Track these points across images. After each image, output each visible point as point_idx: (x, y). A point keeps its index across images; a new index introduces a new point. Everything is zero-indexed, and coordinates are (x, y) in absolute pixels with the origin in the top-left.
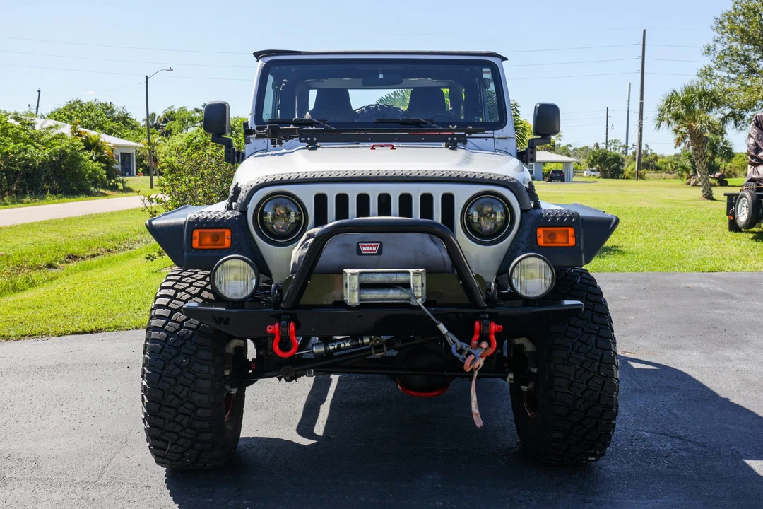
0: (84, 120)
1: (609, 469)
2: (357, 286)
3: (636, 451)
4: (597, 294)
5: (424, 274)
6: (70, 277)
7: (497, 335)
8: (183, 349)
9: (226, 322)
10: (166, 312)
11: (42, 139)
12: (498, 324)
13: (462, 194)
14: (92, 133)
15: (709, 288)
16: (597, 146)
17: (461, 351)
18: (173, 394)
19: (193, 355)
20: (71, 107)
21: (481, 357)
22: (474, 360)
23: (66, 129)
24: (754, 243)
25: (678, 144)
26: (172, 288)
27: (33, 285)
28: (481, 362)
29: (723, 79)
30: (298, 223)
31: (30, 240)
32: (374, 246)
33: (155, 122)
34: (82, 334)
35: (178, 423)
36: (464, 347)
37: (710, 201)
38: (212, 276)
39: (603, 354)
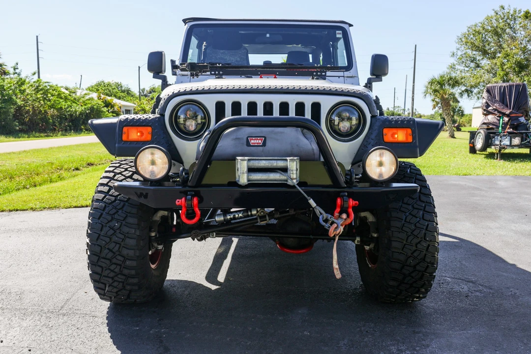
0: (106, 91)
1: (428, 306)
2: (246, 169)
3: (444, 292)
4: (423, 181)
5: (298, 161)
6: (85, 175)
7: (354, 208)
8: (116, 216)
9: (146, 196)
10: (106, 189)
11: (81, 101)
12: (355, 201)
13: (327, 103)
14: (109, 98)
15: (466, 185)
16: (388, 109)
17: (326, 221)
18: (108, 249)
19: (124, 220)
20: (99, 85)
21: (342, 225)
22: (337, 228)
23: (94, 95)
24: (486, 160)
25: (434, 107)
26: (112, 172)
27: (61, 178)
28: (341, 229)
29: (461, 72)
30: (203, 124)
31: (67, 155)
32: (260, 139)
33: (145, 93)
34: (81, 207)
35: (112, 271)
36: (329, 218)
37: (453, 139)
38: (136, 160)
39: (428, 225)
